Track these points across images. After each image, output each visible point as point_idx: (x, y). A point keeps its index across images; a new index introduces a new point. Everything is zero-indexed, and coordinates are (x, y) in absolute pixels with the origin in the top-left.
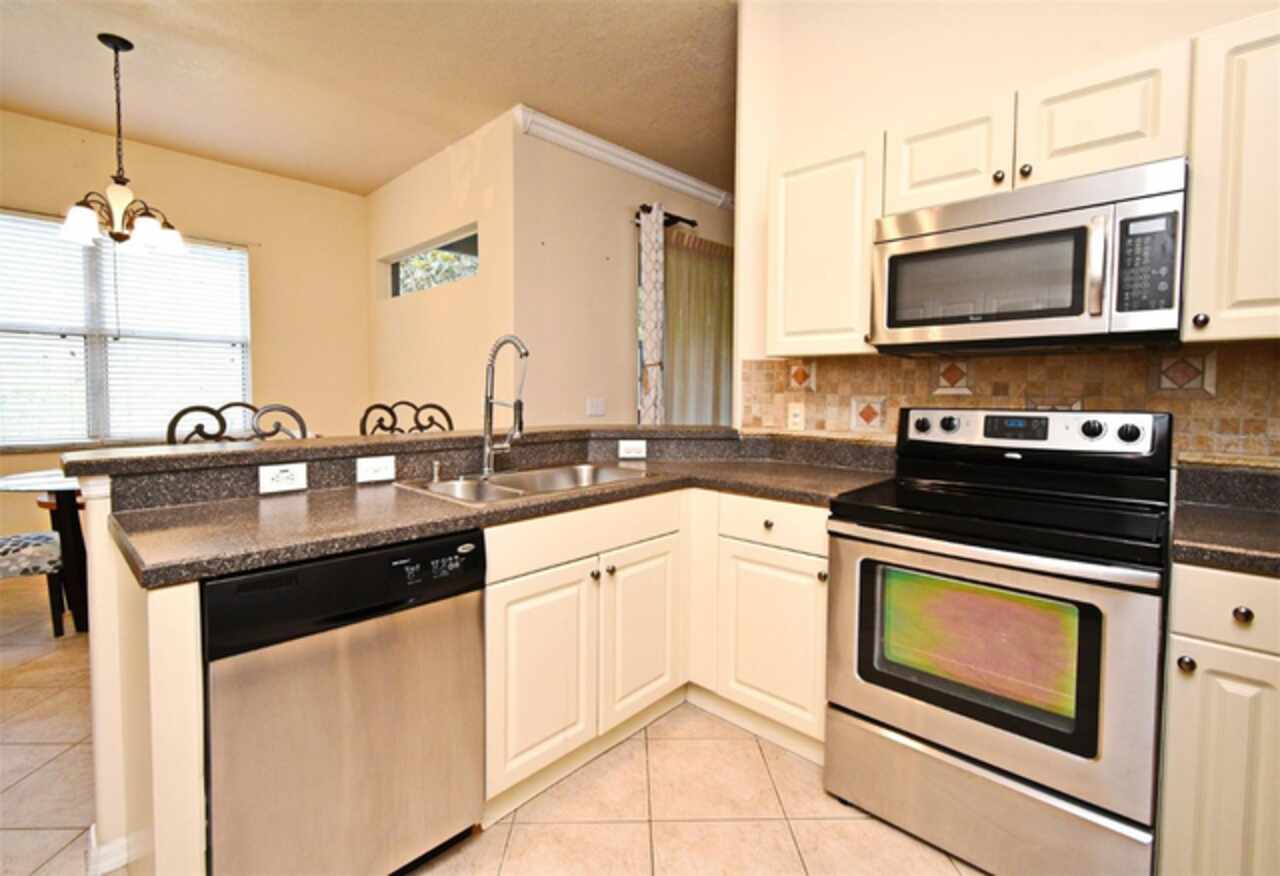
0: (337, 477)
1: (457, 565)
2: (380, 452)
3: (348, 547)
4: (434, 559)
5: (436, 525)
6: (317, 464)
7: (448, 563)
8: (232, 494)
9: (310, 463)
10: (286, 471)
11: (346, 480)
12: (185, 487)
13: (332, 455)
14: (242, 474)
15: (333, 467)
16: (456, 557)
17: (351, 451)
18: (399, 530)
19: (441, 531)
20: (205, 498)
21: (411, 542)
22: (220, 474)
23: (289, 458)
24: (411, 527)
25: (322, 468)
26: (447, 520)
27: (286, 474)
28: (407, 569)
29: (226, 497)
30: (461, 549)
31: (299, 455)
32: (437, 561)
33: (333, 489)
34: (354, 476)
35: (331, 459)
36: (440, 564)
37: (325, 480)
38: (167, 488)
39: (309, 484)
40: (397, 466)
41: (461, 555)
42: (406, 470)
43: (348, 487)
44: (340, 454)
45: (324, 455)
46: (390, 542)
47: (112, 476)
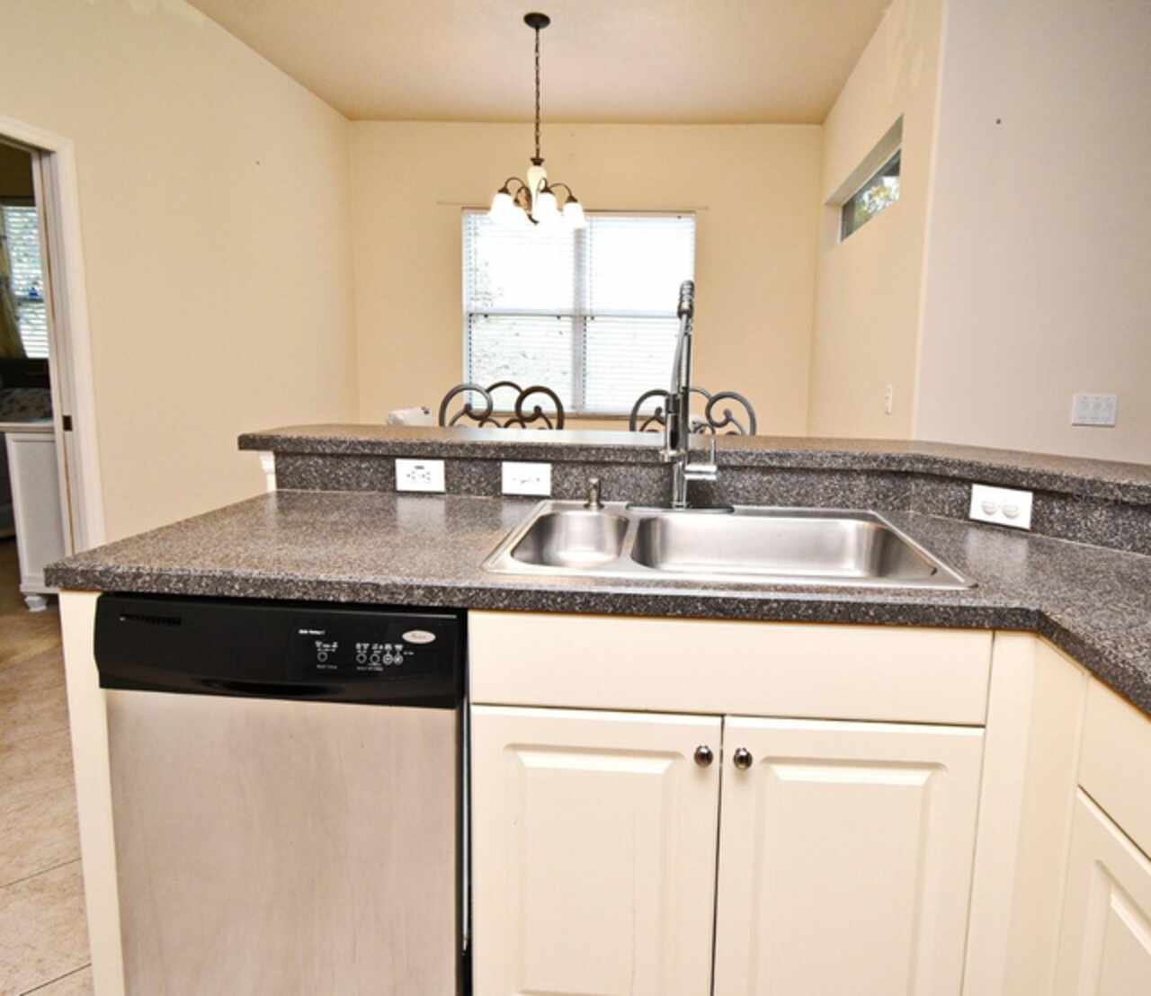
0: (479, 482)
1: (398, 659)
2: (529, 457)
4: (362, 641)
5: (376, 587)
6: (456, 464)
7: (384, 652)
8: (372, 487)
9: (449, 460)
10: (420, 468)
11: (489, 488)
12: (331, 472)
13: (470, 455)
14: (380, 465)
15: (473, 470)
16: (399, 647)
17: (492, 452)
18: (320, 583)
19: (385, 599)
20: (349, 487)
21: (337, 605)
22: (361, 462)
23: (424, 453)
24: (339, 583)
25: (462, 470)
26: (395, 586)
27: (419, 471)
28: (318, 644)
29: (367, 489)
30: (409, 637)
31: (433, 451)
32: (366, 646)
33: (473, 497)
34: (499, 485)
35: (472, 460)
36: (370, 651)
37: (465, 484)
38: (316, 471)
39: (448, 489)
40: (553, 478)
41: (408, 645)
42: (566, 485)
43: (490, 498)
44: (479, 454)
45: (461, 453)
46: (306, 598)
47: (277, 454)
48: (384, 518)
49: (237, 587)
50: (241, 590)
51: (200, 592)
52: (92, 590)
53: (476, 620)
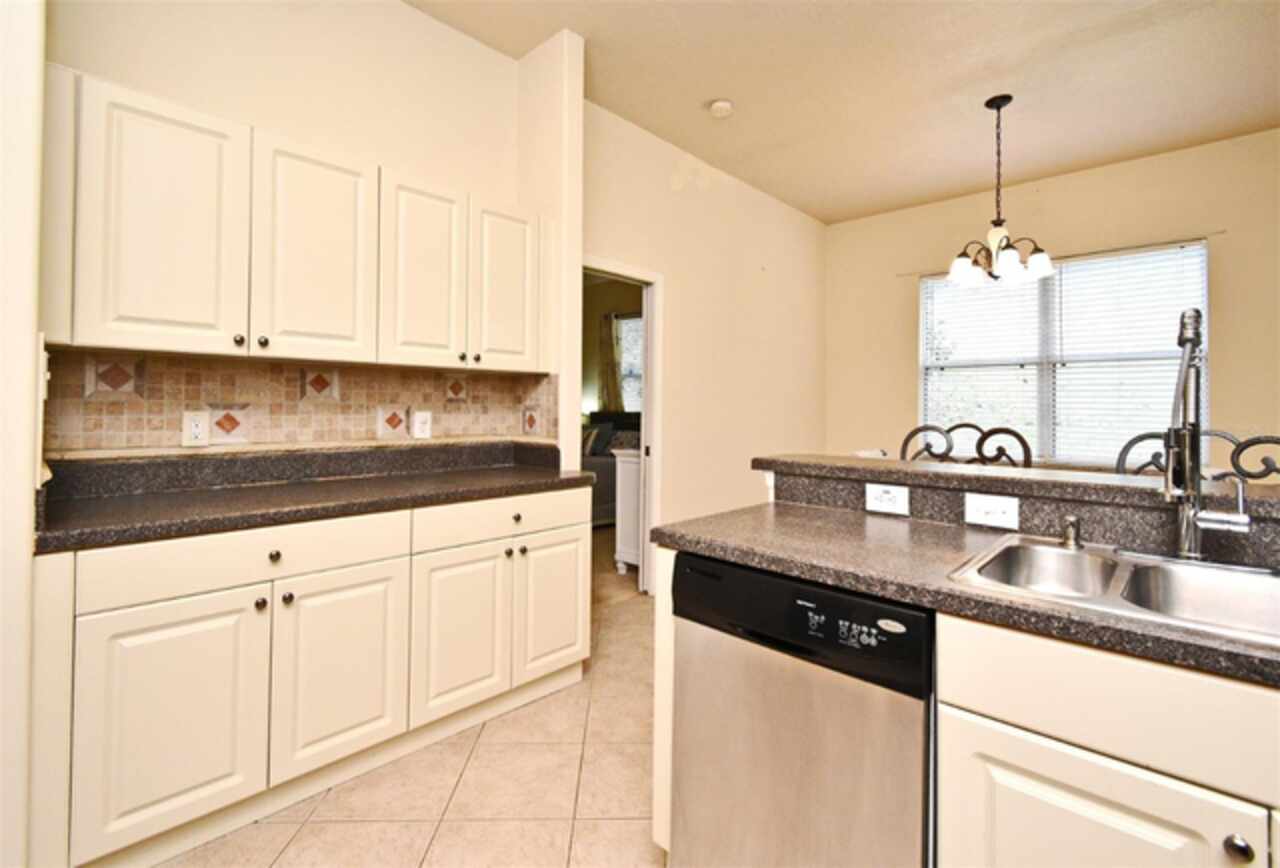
0: (941, 510)
1: (873, 642)
2: (993, 490)
3: (764, 565)
4: (844, 619)
5: (856, 577)
6: (920, 491)
7: (861, 633)
8: (845, 505)
9: (913, 488)
10: (887, 492)
11: (952, 516)
12: (815, 490)
13: (932, 483)
14: (853, 488)
15: (937, 497)
16: (874, 631)
17: (955, 483)
18: (813, 567)
19: (863, 588)
20: (827, 504)
21: (824, 586)
22: (838, 484)
23: (892, 480)
24: (827, 569)
25: (925, 497)
26: (872, 578)
27: (887, 496)
28: (811, 614)
29: (841, 507)
30: (884, 624)
31: (899, 478)
32: (847, 624)
33: (936, 523)
34: (962, 515)
35: (935, 488)
36: (850, 629)
37: (928, 510)
38: (803, 488)
39: (912, 513)
40: (1021, 513)
41: (882, 632)
42: (1036, 521)
43: (953, 525)
44: (942, 484)
45: (924, 481)
46: (803, 576)
47: (776, 473)
48: (857, 530)
49: (757, 560)
50: (760, 563)
51: (733, 560)
52: (673, 548)
53: (943, 622)
